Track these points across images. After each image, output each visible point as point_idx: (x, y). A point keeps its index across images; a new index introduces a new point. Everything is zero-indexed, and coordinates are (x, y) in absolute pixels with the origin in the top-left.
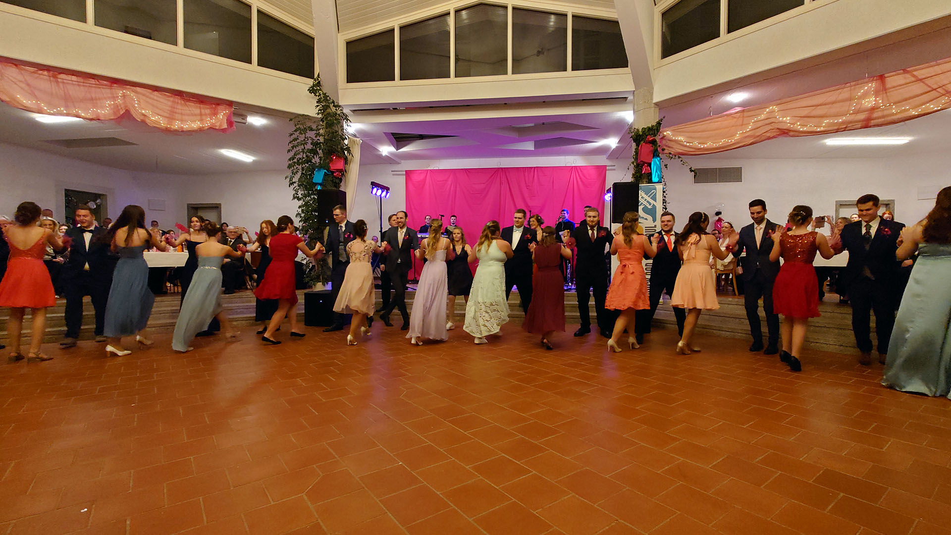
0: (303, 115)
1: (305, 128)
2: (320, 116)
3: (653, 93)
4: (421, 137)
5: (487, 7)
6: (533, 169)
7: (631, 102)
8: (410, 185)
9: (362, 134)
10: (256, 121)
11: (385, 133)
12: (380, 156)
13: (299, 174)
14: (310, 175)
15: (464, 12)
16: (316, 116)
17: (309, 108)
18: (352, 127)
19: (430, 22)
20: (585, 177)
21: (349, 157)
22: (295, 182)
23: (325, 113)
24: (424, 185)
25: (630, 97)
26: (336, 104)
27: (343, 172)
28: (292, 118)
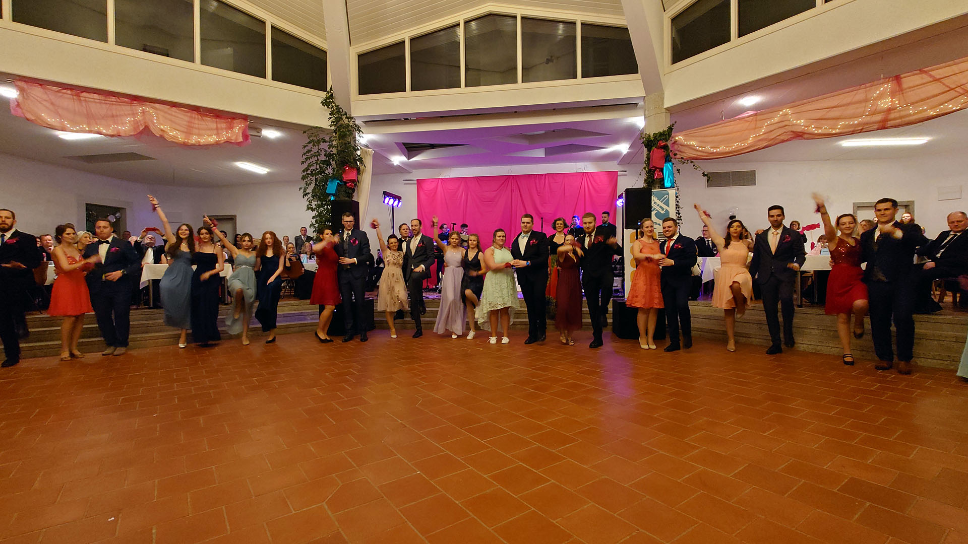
0: (317, 127)
1: (319, 140)
2: (333, 128)
3: (663, 98)
4: (432, 146)
5: (496, 18)
6: (544, 176)
7: (641, 108)
8: (422, 193)
9: (374, 144)
10: (271, 134)
11: (395, 143)
12: (392, 166)
13: (313, 185)
14: (323, 185)
15: (473, 23)
16: (329, 128)
17: (322, 120)
18: (364, 138)
19: (441, 33)
20: (596, 183)
21: (362, 168)
22: (309, 193)
23: (338, 125)
24: (436, 192)
25: (641, 103)
26: (348, 116)
27: (356, 182)
28: (305, 130)
